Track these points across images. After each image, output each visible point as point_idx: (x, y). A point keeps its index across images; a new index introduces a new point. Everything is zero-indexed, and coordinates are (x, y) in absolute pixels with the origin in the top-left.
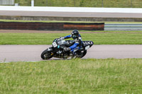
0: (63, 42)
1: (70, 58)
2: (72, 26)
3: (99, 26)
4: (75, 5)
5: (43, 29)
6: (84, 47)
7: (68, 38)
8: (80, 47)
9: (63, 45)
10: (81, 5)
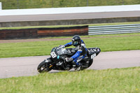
0: (63, 51)
1: (73, 69)
2: (48, 31)
3: (82, 30)
4: (52, 5)
5: (12, 38)
6: (89, 56)
7: (68, 45)
8: (84, 56)
9: (63, 55)
10: (61, 5)
